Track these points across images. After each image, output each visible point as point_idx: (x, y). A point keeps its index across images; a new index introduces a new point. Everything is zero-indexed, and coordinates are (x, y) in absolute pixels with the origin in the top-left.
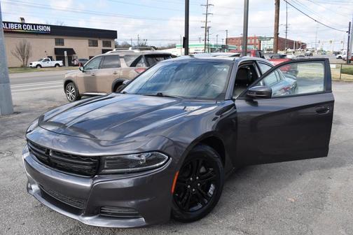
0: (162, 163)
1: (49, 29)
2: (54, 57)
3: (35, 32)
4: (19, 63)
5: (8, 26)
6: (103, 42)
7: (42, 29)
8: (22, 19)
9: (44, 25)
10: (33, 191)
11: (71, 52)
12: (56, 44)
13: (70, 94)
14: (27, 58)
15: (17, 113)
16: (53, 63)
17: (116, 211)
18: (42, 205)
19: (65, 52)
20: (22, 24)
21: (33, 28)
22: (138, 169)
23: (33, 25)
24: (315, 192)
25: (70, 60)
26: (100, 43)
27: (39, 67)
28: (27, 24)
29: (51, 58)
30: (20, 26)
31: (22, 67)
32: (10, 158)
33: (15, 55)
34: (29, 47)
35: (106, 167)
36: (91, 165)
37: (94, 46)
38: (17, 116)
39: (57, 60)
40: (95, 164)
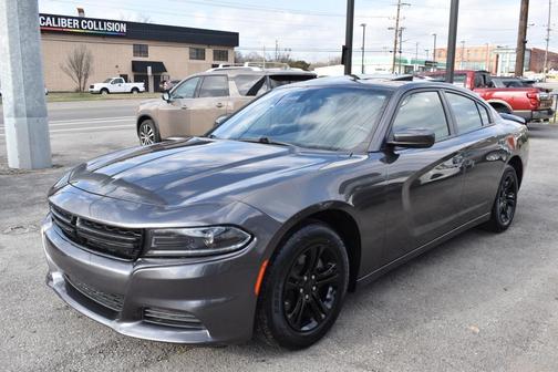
0: (239, 245)
1: (123, 28)
2: (131, 77)
3: (101, 32)
4: (72, 85)
5: (56, 23)
6: (215, 52)
7: (113, 28)
8: (81, 11)
9: (115, 22)
10: (55, 283)
11: (159, 68)
12: (136, 53)
13: (147, 138)
14: (86, 76)
15: (58, 166)
16: (128, 87)
17: (168, 316)
18: (67, 307)
19: (149, 68)
20: (80, 19)
21: (97, 26)
22: (203, 251)
23: (97, 21)
24: (522, 320)
25: (157, 81)
26: (209, 52)
27: (104, 93)
28: (87, 19)
29: (125, 77)
30: (76, 23)
31: (77, 91)
32: (34, 235)
33: (67, 71)
34: (89, 58)
35: (153, 245)
36: (133, 242)
37: (197, 59)
38: (55, 171)
39: (136, 81)
40: (138, 241)
